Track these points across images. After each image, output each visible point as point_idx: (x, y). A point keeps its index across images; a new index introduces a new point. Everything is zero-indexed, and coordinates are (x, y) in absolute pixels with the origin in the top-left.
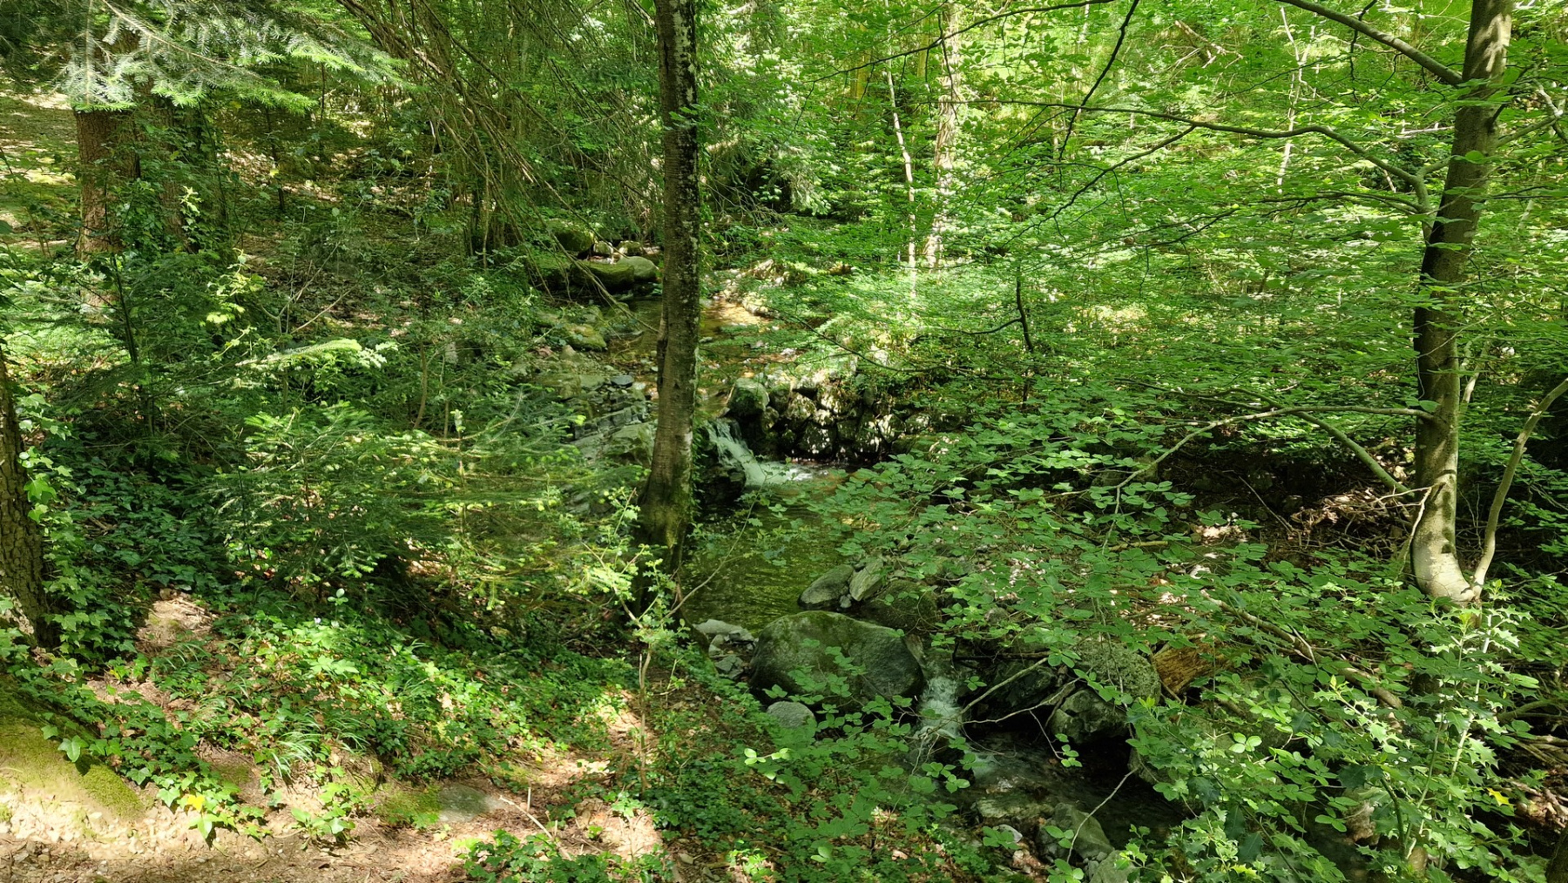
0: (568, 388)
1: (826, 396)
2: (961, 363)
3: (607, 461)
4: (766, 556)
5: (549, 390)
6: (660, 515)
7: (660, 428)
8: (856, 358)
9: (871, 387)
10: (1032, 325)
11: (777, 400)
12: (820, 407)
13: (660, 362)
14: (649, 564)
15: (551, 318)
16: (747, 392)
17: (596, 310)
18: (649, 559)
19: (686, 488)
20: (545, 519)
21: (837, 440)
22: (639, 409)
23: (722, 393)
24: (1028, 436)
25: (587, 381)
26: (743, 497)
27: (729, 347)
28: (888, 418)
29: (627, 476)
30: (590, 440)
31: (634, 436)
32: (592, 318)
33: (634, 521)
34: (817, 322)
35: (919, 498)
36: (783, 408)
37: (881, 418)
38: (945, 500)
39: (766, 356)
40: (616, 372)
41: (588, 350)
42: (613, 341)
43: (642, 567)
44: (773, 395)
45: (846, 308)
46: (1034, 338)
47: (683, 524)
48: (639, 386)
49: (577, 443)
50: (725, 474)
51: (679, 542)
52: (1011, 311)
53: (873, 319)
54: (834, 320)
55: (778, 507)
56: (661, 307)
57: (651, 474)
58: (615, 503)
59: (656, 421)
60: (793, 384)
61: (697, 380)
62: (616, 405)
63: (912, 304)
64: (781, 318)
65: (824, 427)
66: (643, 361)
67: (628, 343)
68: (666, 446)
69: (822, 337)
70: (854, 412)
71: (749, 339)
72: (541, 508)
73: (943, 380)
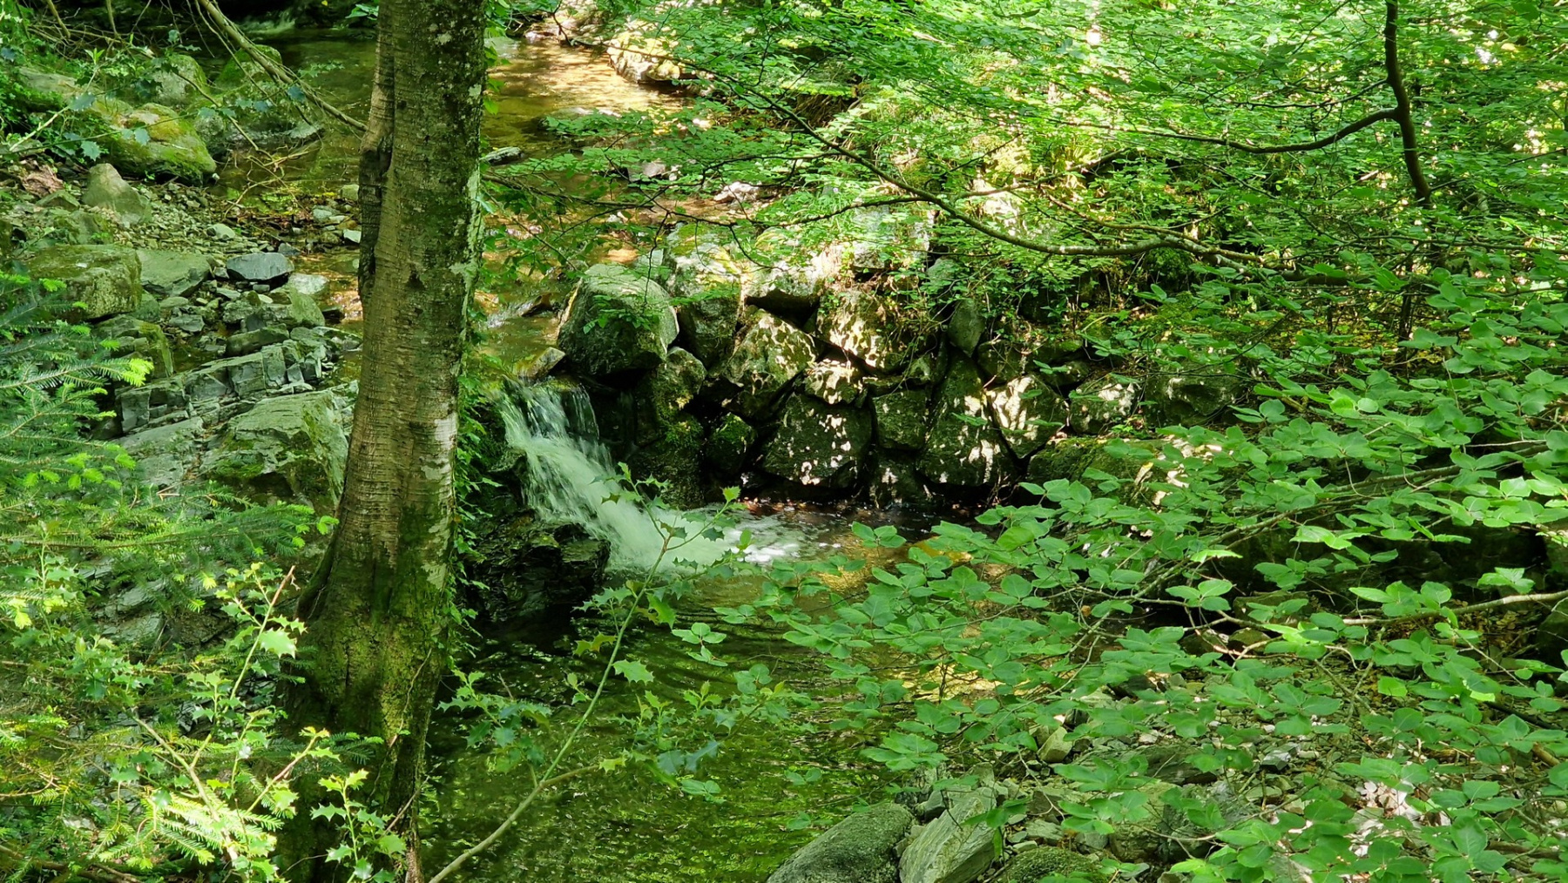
0: (105, 285)
1: (843, 319)
2: (1227, 232)
3: (212, 491)
4: (665, 765)
5: (50, 285)
6: (360, 650)
7: (365, 402)
8: (929, 212)
9: (973, 295)
10: (1426, 129)
11: (701, 327)
12: (828, 351)
13: (369, 214)
14: (330, 784)
15: (59, 85)
16: (617, 304)
17: (189, 67)
18: (327, 769)
19: (437, 575)
20: (32, 651)
21: (874, 448)
22: (305, 350)
23: (543, 308)
24: (1411, 437)
25: (157, 266)
26: (599, 600)
27: (567, 176)
28: (1020, 386)
29: (270, 535)
30: (165, 435)
31: (291, 425)
32: (173, 86)
33: (287, 664)
34: (819, 110)
35: (1103, 610)
36: (717, 354)
37: (1000, 385)
38: (1173, 614)
39: (673, 203)
40: (242, 242)
41: (163, 178)
42: (235, 155)
43: (308, 792)
44: (689, 315)
45: (902, 69)
46: (1431, 168)
47: (425, 679)
48: (306, 285)
49: (129, 442)
50: (548, 541)
51: (415, 728)
52: (1368, 90)
53: (978, 103)
54: (868, 107)
55: (698, 631)
56: (372, 58)
57: (339, 531)
58: (235, 608)
59: (354, 386)
60: (751, 281)
61: (472, 266)
62: (242, 337)
63: (1093, 63)
64: (718, 96)
65: (837, 409)
66: (320, 213)
67: (277, 160)
68: (382, 455)
69: (835, 148)
70: (923, 368)
71: (624, 156)
72: (22, 621)
73: (1178, 283)
